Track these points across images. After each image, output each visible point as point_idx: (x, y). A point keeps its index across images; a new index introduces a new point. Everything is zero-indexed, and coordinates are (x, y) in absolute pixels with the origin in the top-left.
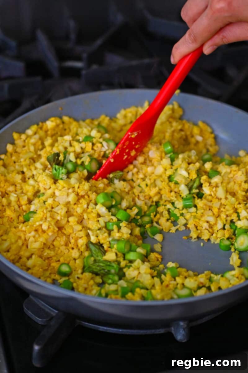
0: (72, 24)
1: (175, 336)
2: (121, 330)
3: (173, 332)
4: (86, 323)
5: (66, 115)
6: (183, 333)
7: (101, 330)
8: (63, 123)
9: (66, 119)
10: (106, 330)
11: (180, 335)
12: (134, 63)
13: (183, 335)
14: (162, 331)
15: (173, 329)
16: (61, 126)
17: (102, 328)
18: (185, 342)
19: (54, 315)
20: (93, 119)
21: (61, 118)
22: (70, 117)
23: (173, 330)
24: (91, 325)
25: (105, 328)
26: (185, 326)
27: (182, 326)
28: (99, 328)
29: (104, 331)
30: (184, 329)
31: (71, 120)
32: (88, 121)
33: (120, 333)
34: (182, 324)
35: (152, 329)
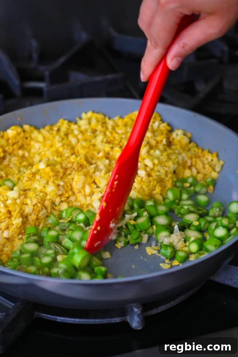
0: (34, 44)
1: (130, 324)
2: (77, 320)
3: (129, 321)
4: (45, 315)
5: (27, 124)
6: (138, 319)
7: (58, 320)
8: (24, 131)
9: (26, 127)
10: (64, 320)
11: (135, 323)
12: (98, 78)
13: (138, 322)
14: (117, 320)
15: (128, 317)
16: (22, 134)
17: (60, 319)
20: (52, 125)
21: (22, 127)
22: (31, 125)
23: (128, 319)
24: (49, 316)
25: (63, 318)
26: (140, 312)
27: (136, 312)
28: (57, 319)
29: (61, 321)
30: (138, 316)
31: (32, 128)
32: (47, 128)
33: (77, 323)
34: (136, 310)
35: (108, 318)
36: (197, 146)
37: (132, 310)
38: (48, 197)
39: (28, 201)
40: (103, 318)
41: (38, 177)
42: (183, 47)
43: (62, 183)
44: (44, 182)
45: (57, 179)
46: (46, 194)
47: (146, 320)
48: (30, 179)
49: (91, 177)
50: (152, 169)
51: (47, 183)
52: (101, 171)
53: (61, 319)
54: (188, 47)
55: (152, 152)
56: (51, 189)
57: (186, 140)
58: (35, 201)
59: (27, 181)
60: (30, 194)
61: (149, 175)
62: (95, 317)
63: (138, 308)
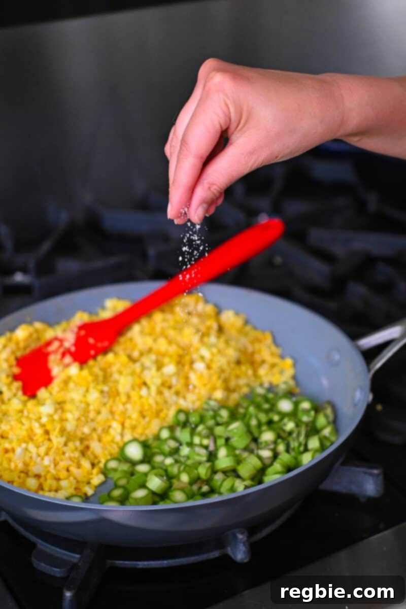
1: (233, 557)
2: (165, 562)
6: (244, 549)
7: (140, 566)
11: (240, 554)
13: (244, 552)
14: (215, 554)
15: (229, 548)
17: (142, 564)
18: (247, 562)
19: (75, 561)
23: (229, 551)
25: (146, 563)
26: (245, 539)
27: (242, 539)
28: (138, 565)
30: (244, 543)
33: (165, 566)
34: (240, 536)
35: (204, 553)
36: (255, 328)
37: (235, 537)
38: (91, 407)
39: (69, 416)
40: (198, 554)
41: (71, 385)
42: (209, 188)
43: (106, 389)
44: (82, 390)
45: (98, 384)
46: (88, 405)
47: (254, 548)
48: (62, 390)
49: (140, 377)
50: (211, 361)
51: (87, 391)
52: (149, 369)
53: (144, 565)
54: (215, 187)
55: (206, 339)
56: (94, 396)
57: (239, 322)
58: (77, 414)
59: (59, 392)
60: (68, 406)
61: (209, 367)
62: (187, 555)
63: (242, 533)
